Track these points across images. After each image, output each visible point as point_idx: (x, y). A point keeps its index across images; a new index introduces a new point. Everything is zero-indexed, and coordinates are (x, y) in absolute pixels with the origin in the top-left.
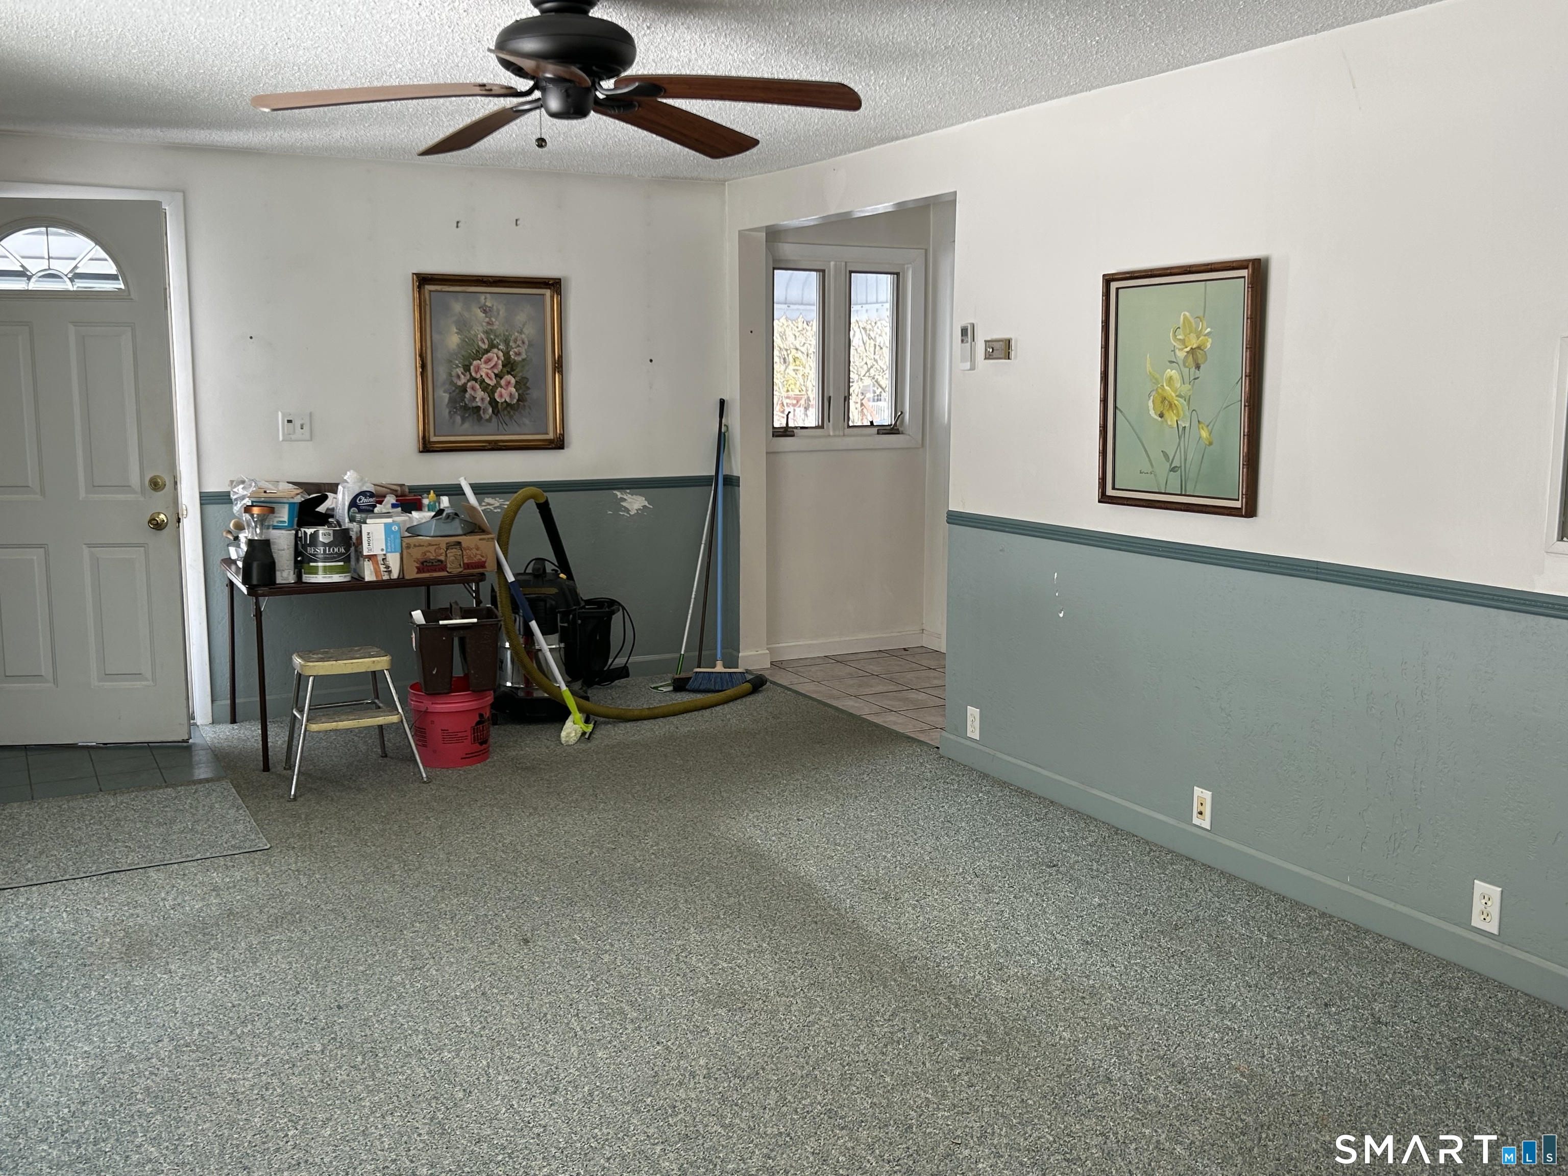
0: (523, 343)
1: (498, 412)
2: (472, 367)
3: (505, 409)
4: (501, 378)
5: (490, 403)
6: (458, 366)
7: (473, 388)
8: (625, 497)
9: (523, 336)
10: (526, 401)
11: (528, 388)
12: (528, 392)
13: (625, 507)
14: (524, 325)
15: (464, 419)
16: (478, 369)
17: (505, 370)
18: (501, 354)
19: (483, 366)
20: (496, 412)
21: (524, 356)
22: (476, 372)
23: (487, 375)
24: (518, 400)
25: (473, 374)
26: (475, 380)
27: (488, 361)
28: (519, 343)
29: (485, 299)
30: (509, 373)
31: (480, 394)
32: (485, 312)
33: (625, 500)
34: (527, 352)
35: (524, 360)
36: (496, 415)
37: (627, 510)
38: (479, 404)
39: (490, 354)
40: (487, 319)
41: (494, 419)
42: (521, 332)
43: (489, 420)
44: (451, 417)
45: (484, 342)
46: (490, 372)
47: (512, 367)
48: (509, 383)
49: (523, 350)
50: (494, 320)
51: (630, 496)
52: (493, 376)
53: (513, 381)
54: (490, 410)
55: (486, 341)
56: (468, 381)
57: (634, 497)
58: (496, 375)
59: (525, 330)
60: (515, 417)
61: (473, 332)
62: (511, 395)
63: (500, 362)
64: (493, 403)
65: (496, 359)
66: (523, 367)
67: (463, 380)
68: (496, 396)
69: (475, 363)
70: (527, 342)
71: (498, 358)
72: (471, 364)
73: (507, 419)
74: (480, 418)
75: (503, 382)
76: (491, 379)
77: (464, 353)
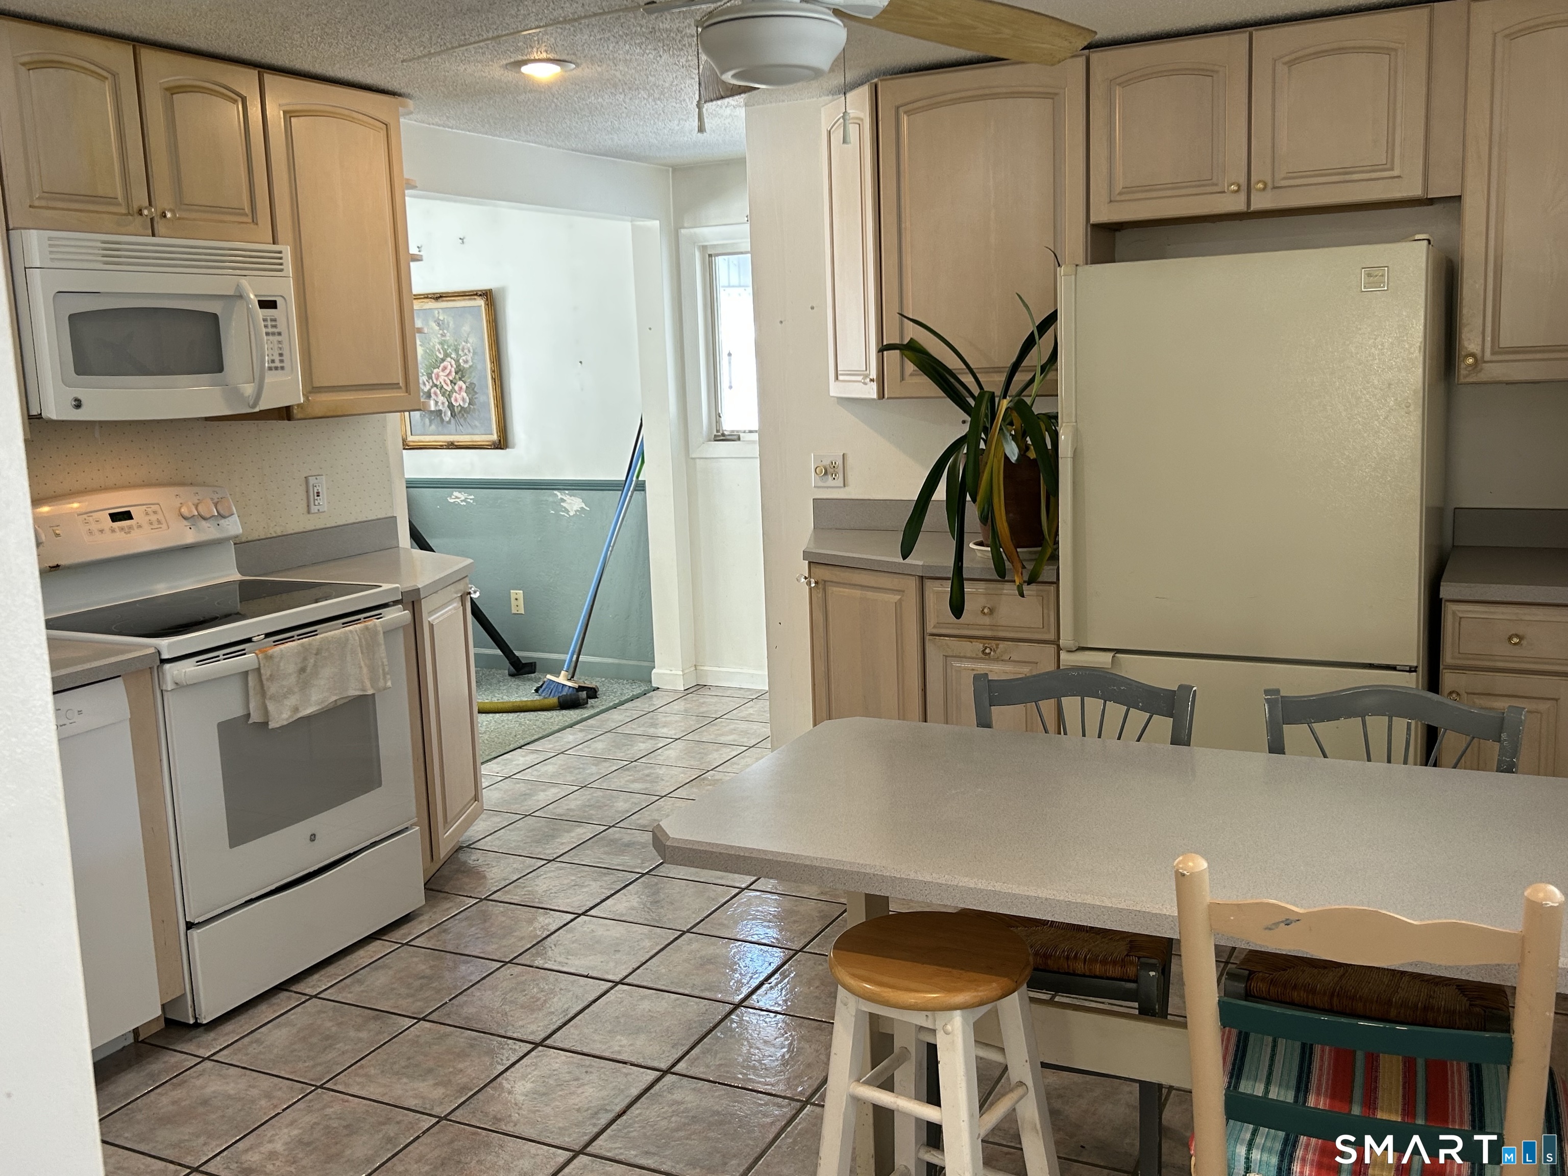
0: (469, 351)
1: (455, 415)
2: (433, 375)
3: (460, 412)
4: (455, 384)
5: (449, 407)
6: (423, 375)
7: (435, 394)
8: (565, 498)
9: (469, 345)
10: (475, 404)
11: (476, 393)
12: (476, 396)
13: (565, 508)
14: (468, 335)
15: (431, 421)
16: (438, 377)
17: (457, 377)
18: (453, 363)
19: (441, 374)
20: (453, 415)
21: (470, 363)
22: (437, 379)
23: (445, 381)
24: (469, 404)
25: (435, 381)
26: (436, 386)
27: (445, 368)
28: (466, 351)
29: (439, 313)
30: (460, 379)
31: (441, 399)
32: (439, 325)
33: (563, 500)
34: (472, 359)
35: (470, 367)
36: (454, 418)
37: (567, 511)
38: (441, 408)
39: (445, 363)
40: (441, 332)
41: (453, 421)
42: (467, 342)
43: (449, 422)
44: (422, 420)
45: (440, 353)
46: (446, 378)
47: (462, 374)
48: (461, 388)
49: (469, 358)
50: (445, 331)
51: (568, 497)
52: (449, 382)
53: (464, 387)
54: (449, 413)
55: (441, 351)
56: (432, 387)
57: (573, 498)
58: (451, 382)
59: (470, 340)
60: (468, 420)
61: (431, 344)
62: (463, 400)
63: (453, 370)
64: (451, 406)
65: (449, 367)
66: (471, 373)
67: (428, 387)
68: (453, 400)
69: (436, 371)
70: (472, 351)
71: (452, 366)
72: (432, 372)
73: (462, 421)
74: (442, 420)
75: (456, 388)
76: (447, 385)
77: (427, 363)
